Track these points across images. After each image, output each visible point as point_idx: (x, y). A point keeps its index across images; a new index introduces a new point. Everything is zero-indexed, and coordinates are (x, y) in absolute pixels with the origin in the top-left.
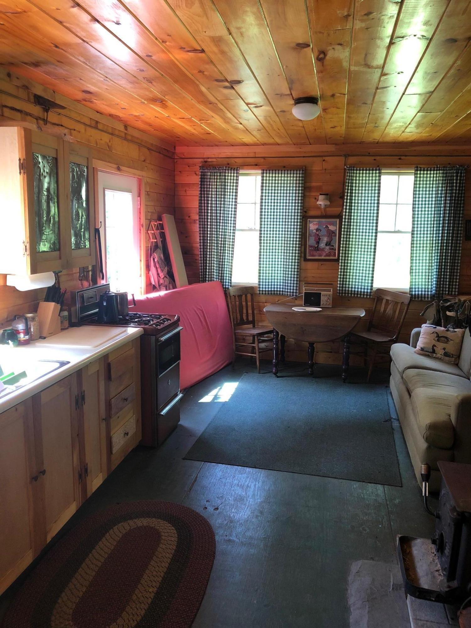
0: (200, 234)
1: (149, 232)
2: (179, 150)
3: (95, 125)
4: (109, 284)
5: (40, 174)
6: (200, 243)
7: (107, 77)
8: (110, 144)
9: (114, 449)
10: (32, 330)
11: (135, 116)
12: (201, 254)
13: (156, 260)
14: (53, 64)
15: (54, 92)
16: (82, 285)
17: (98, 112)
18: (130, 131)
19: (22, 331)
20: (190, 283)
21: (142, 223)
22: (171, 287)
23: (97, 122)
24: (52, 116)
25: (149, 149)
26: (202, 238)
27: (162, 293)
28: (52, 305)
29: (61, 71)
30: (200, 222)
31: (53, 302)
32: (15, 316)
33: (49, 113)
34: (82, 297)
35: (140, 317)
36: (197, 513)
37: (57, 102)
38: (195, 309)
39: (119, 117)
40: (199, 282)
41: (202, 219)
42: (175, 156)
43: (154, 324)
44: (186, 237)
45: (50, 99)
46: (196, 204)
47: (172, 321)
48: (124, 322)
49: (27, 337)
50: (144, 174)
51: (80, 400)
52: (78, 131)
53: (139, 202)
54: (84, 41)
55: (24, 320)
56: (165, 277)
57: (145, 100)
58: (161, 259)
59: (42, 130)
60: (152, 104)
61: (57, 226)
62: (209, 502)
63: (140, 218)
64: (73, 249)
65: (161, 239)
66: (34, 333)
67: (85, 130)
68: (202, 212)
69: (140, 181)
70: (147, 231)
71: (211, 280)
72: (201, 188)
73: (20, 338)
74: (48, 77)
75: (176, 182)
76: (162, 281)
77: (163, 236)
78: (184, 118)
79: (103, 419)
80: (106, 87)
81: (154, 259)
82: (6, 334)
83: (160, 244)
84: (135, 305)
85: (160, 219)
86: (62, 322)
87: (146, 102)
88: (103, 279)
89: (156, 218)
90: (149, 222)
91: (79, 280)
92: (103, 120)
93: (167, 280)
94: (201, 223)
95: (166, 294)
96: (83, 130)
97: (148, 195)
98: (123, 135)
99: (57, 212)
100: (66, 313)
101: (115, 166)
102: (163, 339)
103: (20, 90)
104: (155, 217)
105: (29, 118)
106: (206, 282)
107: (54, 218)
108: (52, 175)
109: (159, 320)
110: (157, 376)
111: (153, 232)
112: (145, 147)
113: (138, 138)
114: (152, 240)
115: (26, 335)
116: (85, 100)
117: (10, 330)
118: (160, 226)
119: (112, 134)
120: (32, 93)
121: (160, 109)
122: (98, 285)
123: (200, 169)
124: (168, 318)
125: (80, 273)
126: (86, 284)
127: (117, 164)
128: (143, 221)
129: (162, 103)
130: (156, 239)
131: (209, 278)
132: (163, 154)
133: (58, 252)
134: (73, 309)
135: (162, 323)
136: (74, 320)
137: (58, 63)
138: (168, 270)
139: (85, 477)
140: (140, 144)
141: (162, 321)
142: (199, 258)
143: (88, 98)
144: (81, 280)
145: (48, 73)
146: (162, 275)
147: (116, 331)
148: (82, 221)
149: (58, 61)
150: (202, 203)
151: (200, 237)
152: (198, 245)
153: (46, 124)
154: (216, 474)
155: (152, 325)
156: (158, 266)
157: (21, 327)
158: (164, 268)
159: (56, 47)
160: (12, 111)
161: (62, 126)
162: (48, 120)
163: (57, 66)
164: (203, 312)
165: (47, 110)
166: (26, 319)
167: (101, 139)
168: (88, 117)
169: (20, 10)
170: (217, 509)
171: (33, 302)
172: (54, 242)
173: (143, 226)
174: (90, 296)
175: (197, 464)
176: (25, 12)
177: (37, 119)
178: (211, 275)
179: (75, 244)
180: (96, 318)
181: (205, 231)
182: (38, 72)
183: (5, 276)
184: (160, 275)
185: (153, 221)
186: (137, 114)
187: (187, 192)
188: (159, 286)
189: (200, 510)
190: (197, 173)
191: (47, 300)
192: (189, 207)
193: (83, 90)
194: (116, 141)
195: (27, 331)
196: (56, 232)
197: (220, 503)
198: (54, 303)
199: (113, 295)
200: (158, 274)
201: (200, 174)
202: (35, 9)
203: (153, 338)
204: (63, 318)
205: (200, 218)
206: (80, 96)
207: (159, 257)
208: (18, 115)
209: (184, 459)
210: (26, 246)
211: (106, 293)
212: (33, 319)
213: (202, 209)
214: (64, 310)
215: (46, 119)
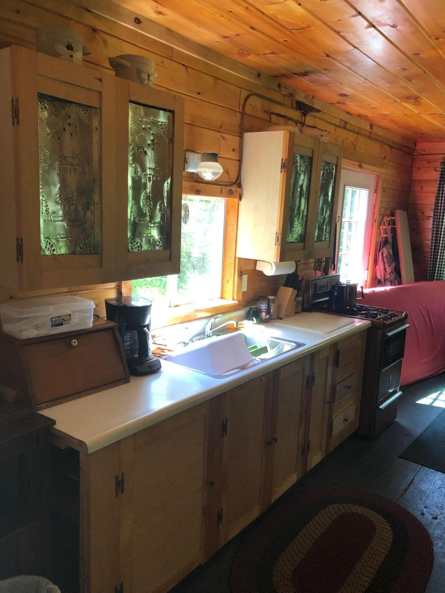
0: (433, 231)
1: (381, 227)
2: (420, 146)
3: (344, 125)
4: (339, 275)
5: (297, 173)
6: (432, 240)
7: (366, 79)
8: (354, 143)
9: (334, 432)
10: (272, 311)
11: (384, 115)
12: (431, 252)
13: (384, 255)
14: (320, 72)
15: (313, 97)
16: (315, 273)
17: (348, 113)
18: (376, 130)
19: (264, 310)
20: (417, 280)
21: (375, 219)
22: (397, 283)
23: (346, 123)
24: (309, 120)
25: (390, 146)
26: (434, 235)
27: (388, 288)
28: (290, 290)
29: (325, 78)
30: (434, 218)
31: (291, 287)
32: (260, 297)
33: (307, 117)
34: (316, 285)
35: (366, 309)
36: (414, 517)
37: (315, 106)
38: (421, 308)
39: (367, 116)
40: (426, 280)
41: (437, 215)
42: (415, 152)
43: (381, 318)
44: (417, 234)
45: (309, 104)
46: (433, 200)
47: (400, 318)
48: (352, 313)
49: (268, 316)
50: (383, 170)
51: (310, 381)
52: (328, 132)
53: (375, 198)
54: (355, 47)
55: (267, 301)
56: (392, 272)
57: (399, 99)
58: (390, 254)
59: (302, 132)
60: (404, 102)
61: (305, 219)
62: (427, 508)
63: (374, 214)
64: (315, 241)
65: (392, 235)
66: (273, 313)
67: (335, 130)
68: (438, 209)
69: (378, 178)
70: (379, 226)
71: (439, 280)
72: (440, 184)
73: (262, 316)
74: (312, 84)
75: (412, 178)
76: (388, 276)
77: (394, 231)
78: (435, 114)
79: (328, 402)
80: (363, 89)
81: (382, 254)
82: (252, 311)
83: (390, 239)
84: (363, 297)
85: (393, 214)
86: (296, 306)
87: (399, 101)
88: (334, 269)
89: (389, 214)
90: (382, 218)
91: (314, 269)
92: (352, 121)
93: (393, 276)
94: (436, 220)
95: (391, 289)
96: (332, 131)
97: (384, 191)
98: (368, 134)
99: (306, 207)
100: (300, 299)
101: (357, 164)
102: (390, 334)
103: (287, 98)
104: (388, 212)
105: (290, 122)
106: (433, 280)
107: (303, 212)
108: (307, 173)
109: (386, 315)
110: (380, 370)
111: (385, 227)
112: (387, 144)
113: (381, 136)
114: (382, 235)
115: (268, 315)
116: (339, 103)
117: (255, 308)
118: (392, 221)
119: (358, 133)
120: (295, 100)
121: (413, 106)
122: (329, 276)
123: (441, 165)
124: (395, 314)
125: (315, 263)
126: (319, 273)
127: (359, 162)
128: (377, 217)
129: (415, 100)
130: (387, 234)
131: (437, 276)
132: (403, 151)
133: (303, 243)
134: (306, 295)
135: (389, 318)
136: (305, 306)
137: (326, 71)
138: (395, 266)
139: (307, 453)
140: (382, 142)
141: (389, 316)
142: (429, 256)
143: (342, 100)
144: (315, 270)
145: (312, 81)
146: (389, 270)
147: (345, 320)
148: (325, 215)
149: (326, 69)
150: (439, 200)
151: (433, 234)
152: (429, 242)
153: (303, 127)
154: (436, 481)
155: (379, 319)
156: (385, 261)
157: (263, 306)
158: (392, 263)
159: (328, 56)
160: (278, 117)
161: (316, 127)
162: (305, 123)
163: (322, 73)
164: (428, 311)
165: (305, 115)
166: (269, 300)
167: (348, 139)
168: (339, 118)
169: (304, 26)
170: (435, 518)
171: (274, 286)
172: (301, 234)
173: (375, 222)
174: (322, 285)
175: (415, 466)
176: (309, 27)
177: (296, 122)
178: (440, 273)
179: (317, 237)
180: (326, 306)
181: (439, 228)
182: (304, 81)
183: (256, 261)
184: (387, 270)
185: (386, 216)
186: (386, 113)
187: (424, 188)
188: (385, 280)
189: (417, 514)
190: (437, 169)
191: (286, 285)
192: (423, 203)
193: (340, 93)
194: (361, 139)
195: (268, 312)
196: (304, 225)
197: (439, 513)
198: (292, 289)
199: (344, 286)
200: (385, 269)
201: (441, 170)
202: (319, 23)
203: (380, 332)
204: (298, 302)
205: (434, 215)
206: (337, 98)
207: (388, 252)
208: (282, 120)
209: (400, 457)
210: (278, 237)
211: (337, 284)
212: (274, 301)
213: (438, 206)
214: (300, 296)
215: (303, 122)
